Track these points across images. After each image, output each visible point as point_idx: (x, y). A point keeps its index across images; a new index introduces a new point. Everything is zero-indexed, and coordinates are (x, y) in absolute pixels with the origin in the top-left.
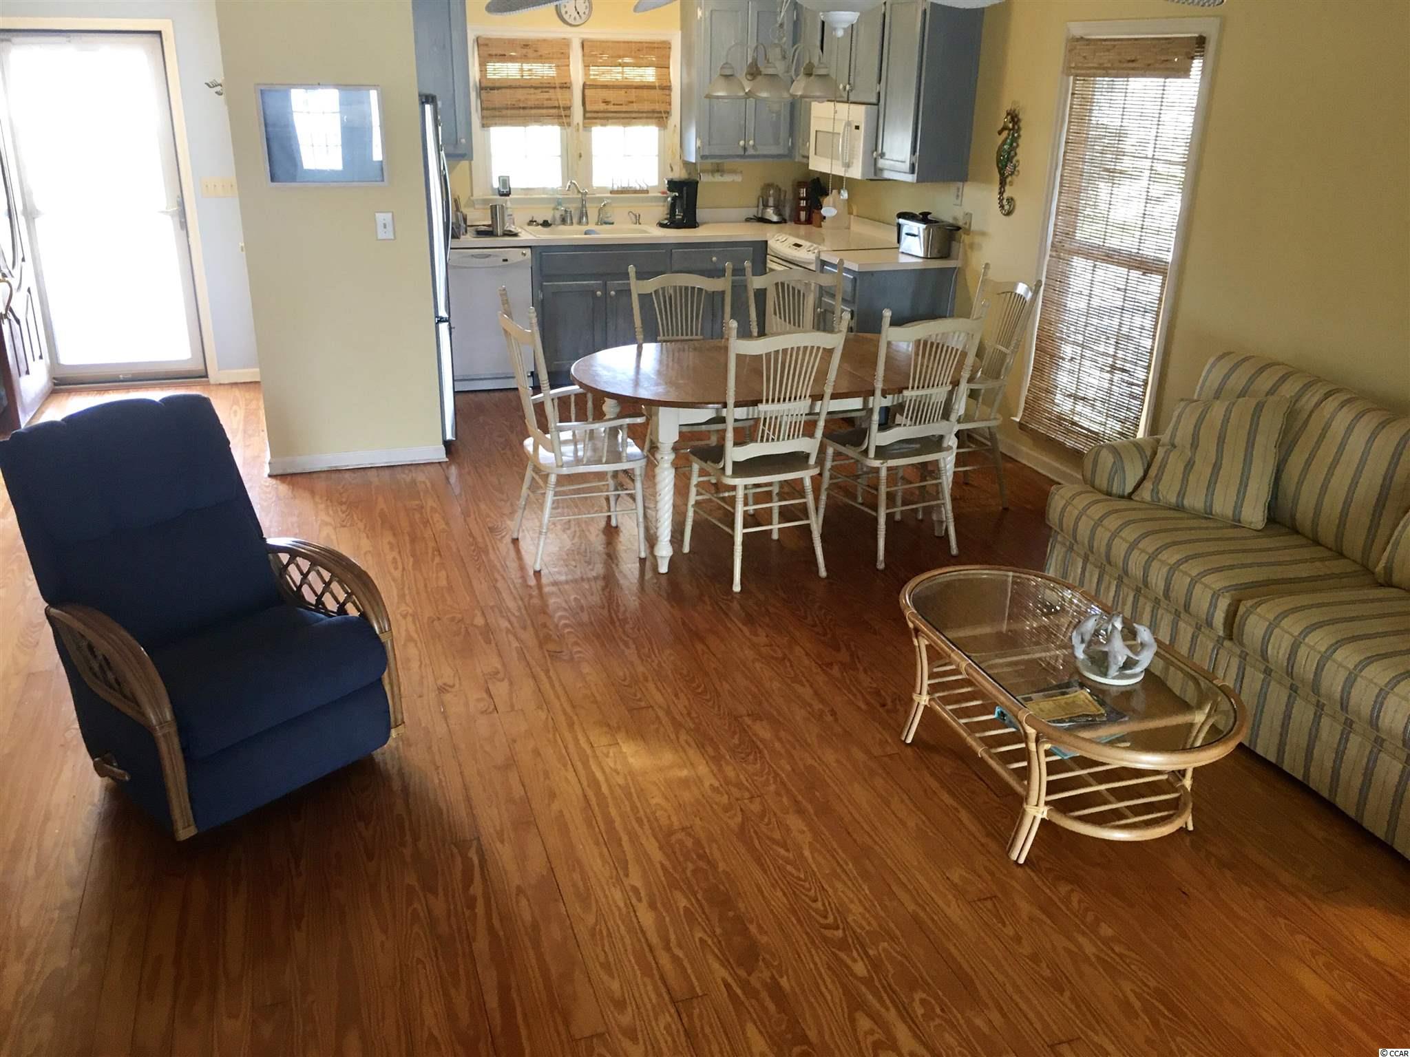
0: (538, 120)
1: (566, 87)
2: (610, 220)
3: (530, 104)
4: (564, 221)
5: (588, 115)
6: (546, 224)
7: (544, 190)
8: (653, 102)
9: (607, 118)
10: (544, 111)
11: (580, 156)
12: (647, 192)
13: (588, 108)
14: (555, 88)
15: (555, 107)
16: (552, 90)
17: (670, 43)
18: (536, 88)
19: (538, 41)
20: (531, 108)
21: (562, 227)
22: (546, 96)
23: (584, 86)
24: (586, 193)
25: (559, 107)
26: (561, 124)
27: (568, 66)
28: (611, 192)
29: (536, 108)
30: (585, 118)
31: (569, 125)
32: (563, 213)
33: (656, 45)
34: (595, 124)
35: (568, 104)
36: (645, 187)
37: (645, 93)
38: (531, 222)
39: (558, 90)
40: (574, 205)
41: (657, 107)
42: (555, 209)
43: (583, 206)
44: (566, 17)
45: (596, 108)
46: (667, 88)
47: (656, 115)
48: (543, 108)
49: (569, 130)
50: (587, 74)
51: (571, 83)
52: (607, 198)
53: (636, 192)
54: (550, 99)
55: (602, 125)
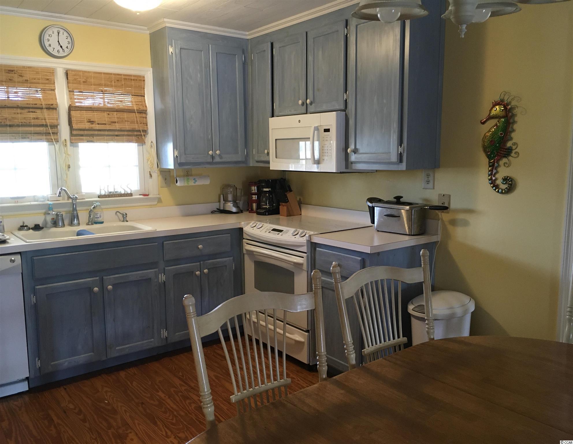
0: (25, 136)
1: (52, 108)
2: (100, 220)
3: (16, 122)
4: (55, 224)
5: (75, 132)
6: (37, 228)
7: (35, 199)
8: (132, 122)
9: (93, 135)
10: (32, 129)
11: (69, 167)
12: (131, 195)
13: (75, 126)
14: (42, 108)
15: (42, 126)
16: (38, 111)
17: (144, 77)
18: (22, 108)
19: (24, 67)
20: (18, 126)
21: (54, 230)
22: (32, 115)
23: (71, 108)
24: (76, 198)
25: (46, 126)
26: (49, 141)
27: (54, 90)
28: (99, 197)
29: (22, 126)
30: (72, 135)
31: (57, 141)
32: (55, 217)
33: (133, 78)
34: (82, 141)
35: (55, 122)
36: (129, 192)
37: (125, 115)
38: (22, 227)
39: (45, 110)
40: (66, 209)
41: (136, 126)
42: (46, 214)
43: (74, 209)
44: (50, 49)
45: (82, 126)
46: (143, 112)
47: (135, 133)
48: (30, 126)
49: (57, 146)
50: (71, 98)
51: (57, 105)
52: (97, 201)
53: (121, 195)
54: (37, 118)
55: (88, 141)
